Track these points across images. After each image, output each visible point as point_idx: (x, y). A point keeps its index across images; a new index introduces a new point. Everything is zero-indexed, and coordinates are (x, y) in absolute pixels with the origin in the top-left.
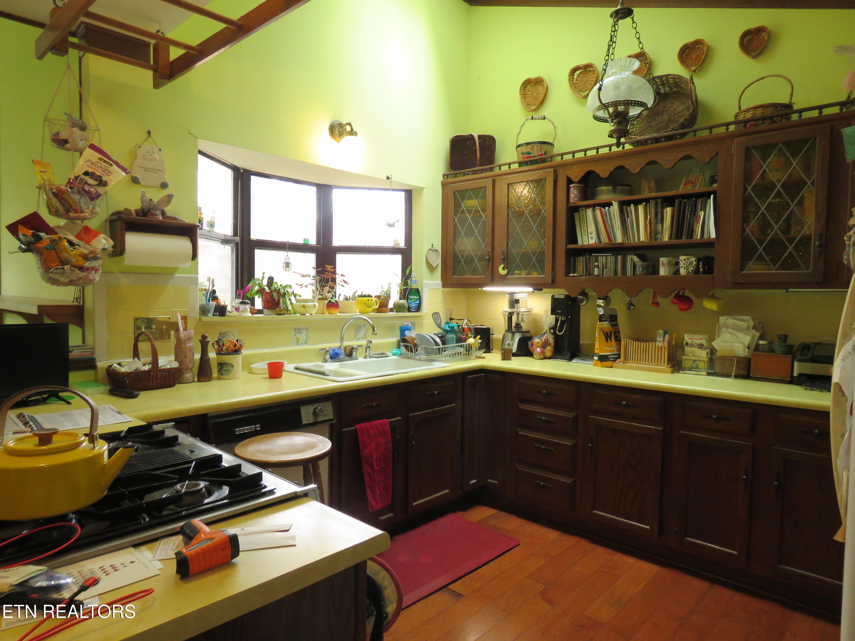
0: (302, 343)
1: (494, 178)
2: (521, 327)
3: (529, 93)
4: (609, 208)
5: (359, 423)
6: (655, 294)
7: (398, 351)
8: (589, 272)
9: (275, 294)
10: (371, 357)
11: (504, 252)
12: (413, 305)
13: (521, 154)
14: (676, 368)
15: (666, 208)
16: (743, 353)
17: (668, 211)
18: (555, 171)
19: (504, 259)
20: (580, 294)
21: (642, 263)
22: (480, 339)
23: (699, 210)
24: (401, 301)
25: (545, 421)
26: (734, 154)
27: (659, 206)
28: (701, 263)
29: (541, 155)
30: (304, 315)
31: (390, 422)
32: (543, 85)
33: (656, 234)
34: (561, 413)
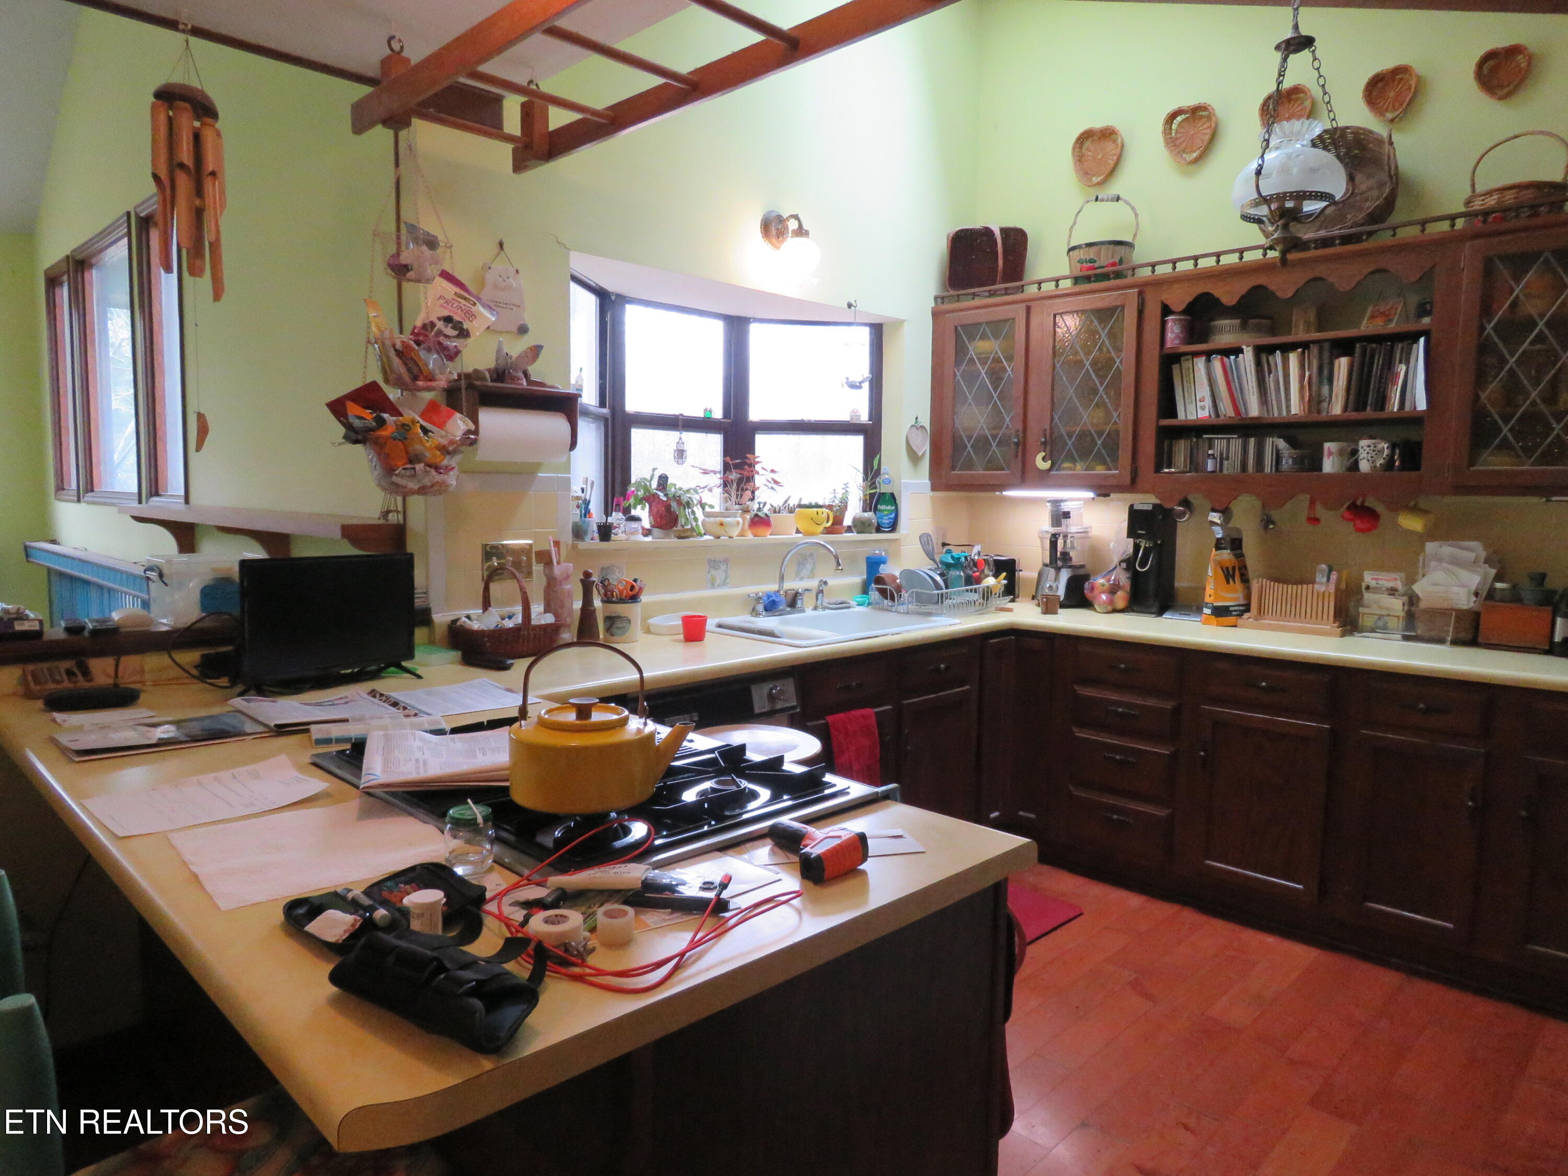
0: (719, 585)
1: (1029, 304)
2: (1070, 559)
3: (1089, 153)
4: (1237, 357)
5: (833, 713)
6: (1312, 503)
7: (864, 599)
8: (1195, 464)
9: (674, 504)
10: (824, 608)
11: (1046, 430)
12: (884, 521)
13: (1079, 262)
14: (1348, 627)
15: (1338, 357)
16: (1466, 602)
17: (1342, 364)
18: (1140, 293)
19: (1045, 444)
20: (1180, 504)
21: (1293, 451)
22: (1005, 579)
23: (1397, 361)
24: (866, 515)
25: (1122, 715)
26: (1463, 269)
27: (1326, 355)
28: (1397, 451)
29: (1114, 264)
30: (719, 538)
31: (876, 713)
32: (1115, 141)
33: (1320, 402)
34: (1151, 702)
